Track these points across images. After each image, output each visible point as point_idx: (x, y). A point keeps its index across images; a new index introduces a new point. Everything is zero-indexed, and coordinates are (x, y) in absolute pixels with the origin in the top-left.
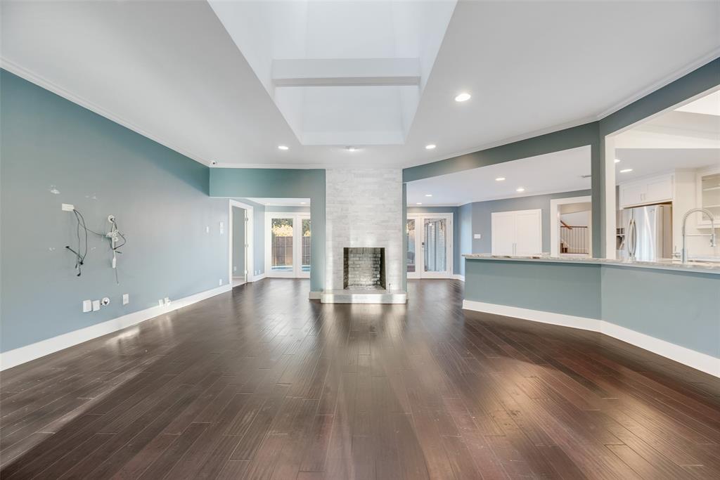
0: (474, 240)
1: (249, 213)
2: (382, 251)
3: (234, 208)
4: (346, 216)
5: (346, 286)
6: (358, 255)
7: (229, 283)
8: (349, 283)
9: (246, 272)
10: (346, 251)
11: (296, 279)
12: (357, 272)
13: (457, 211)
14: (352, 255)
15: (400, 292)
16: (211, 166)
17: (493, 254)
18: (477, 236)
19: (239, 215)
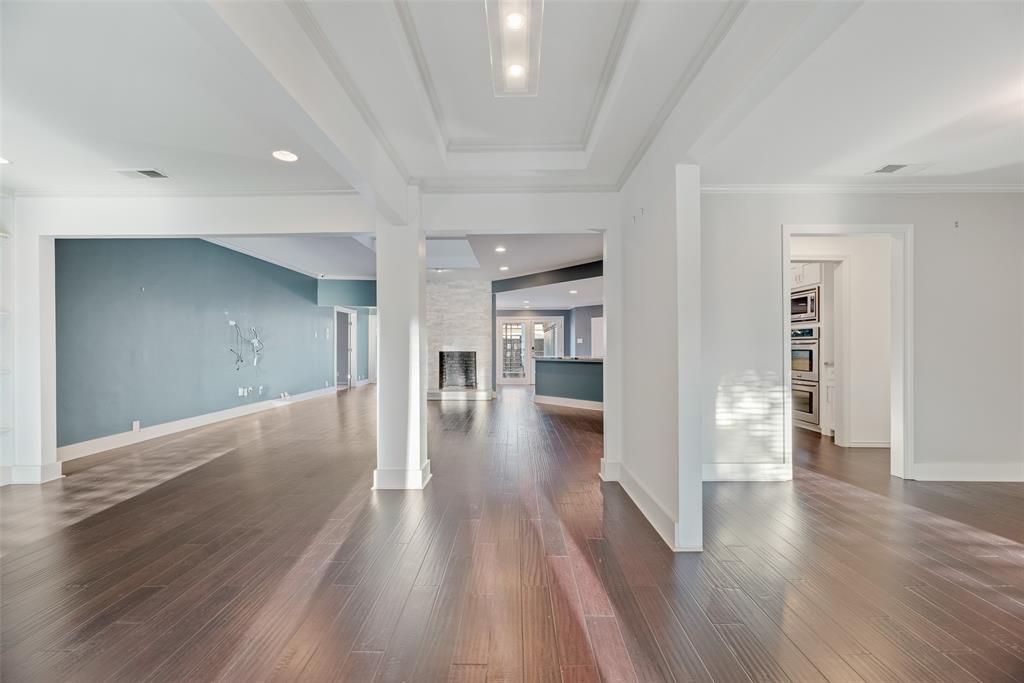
0: (576, 343)
1: (353, 317)
2: (474, 354)
3: (338, 313)
4: (442, 324)
5: (441, 386)
6: (454, 359)
7: (333, 385)
8: (444, 383)
9: (349, 377)
10: (441, 354)
12: (453, 375)
13: (566, 314)
14: (446, 359)
15: (487, 390)
16: (319, 278)
17: (593, 357)
18: (580, 341)
19: (343, 319)
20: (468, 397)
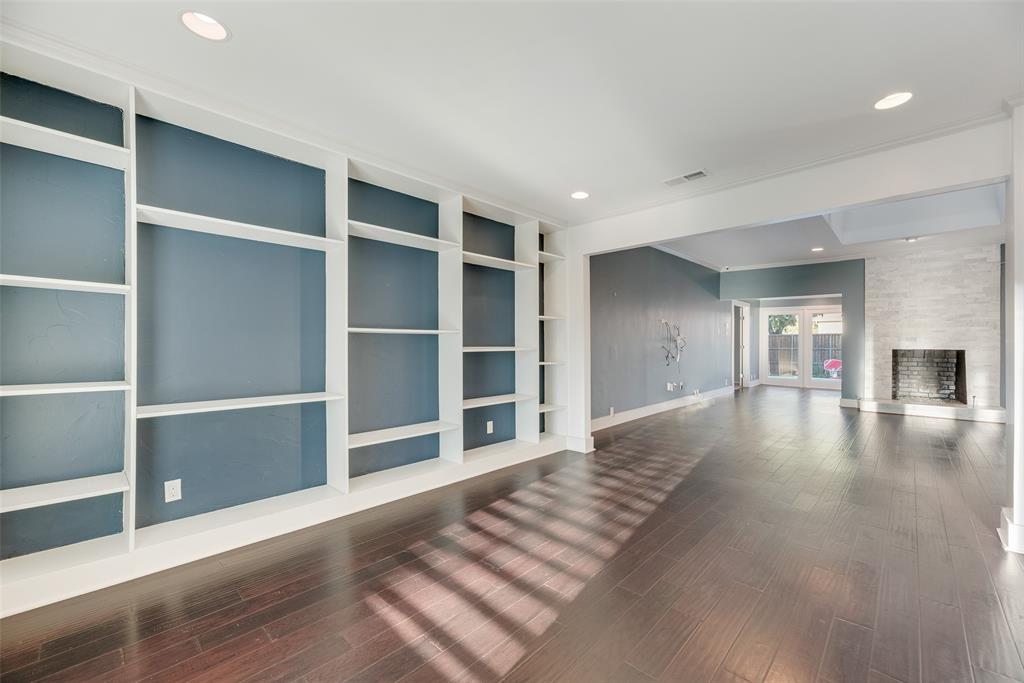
1: (746, 311)
2: (960, 355)
3: (735, 308)
4: (897, 312)
5: (894, 397)
6: (914, 359)
8: (900, 393)
9: (741, 376)
10: (895, 353)
11: (803, 389)
12: (913, 381)
14: (905, 359)
15: (991, 407)
16: (723, 270)
20: (957, 414)
